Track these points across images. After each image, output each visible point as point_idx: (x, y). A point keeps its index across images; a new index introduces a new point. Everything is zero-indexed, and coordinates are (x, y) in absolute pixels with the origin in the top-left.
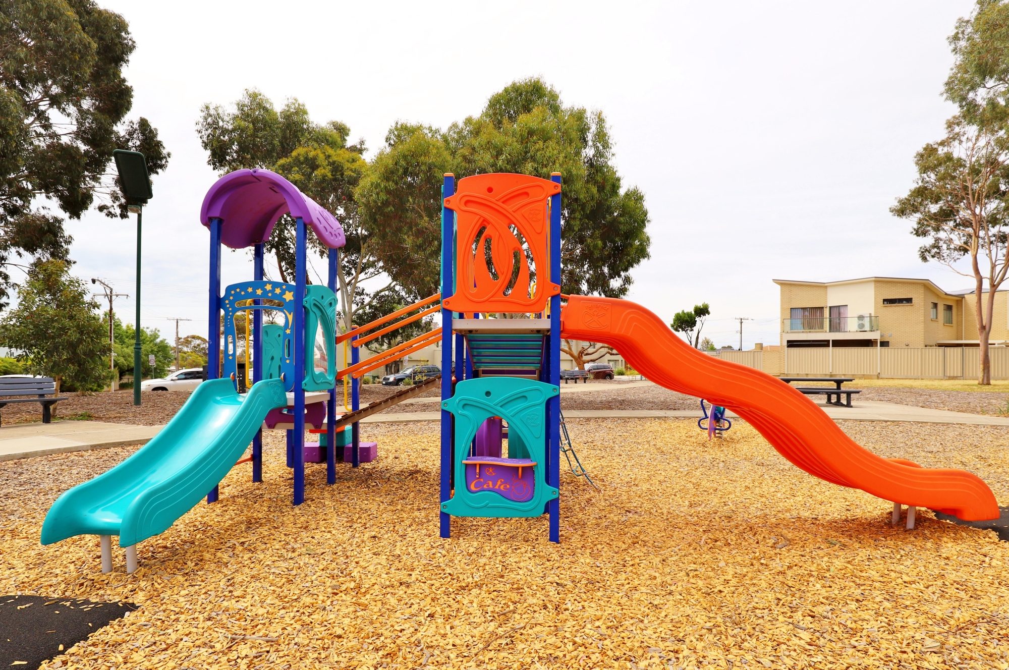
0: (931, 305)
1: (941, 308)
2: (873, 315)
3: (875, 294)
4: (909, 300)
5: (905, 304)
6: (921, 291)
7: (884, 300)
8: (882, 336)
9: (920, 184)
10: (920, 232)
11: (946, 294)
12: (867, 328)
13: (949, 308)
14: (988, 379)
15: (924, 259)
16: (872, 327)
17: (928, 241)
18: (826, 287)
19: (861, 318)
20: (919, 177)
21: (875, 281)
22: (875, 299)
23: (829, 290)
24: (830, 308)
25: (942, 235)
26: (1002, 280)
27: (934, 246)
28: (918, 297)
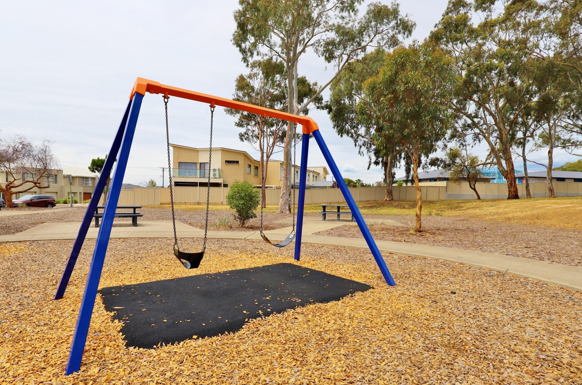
0: (248, 166)
1: (252, 167)
2: (220, 169)
3: (222, 157)
4: (237, 162)
5: (235, 164)
6: (243, 157)
7: (226, 161)
8: (224, 181)
9: (236, 97)
10: (240, 125)
11: (255, 160)
12: (217, 176)
13: (257, 168)
14: (265, 205)
15: (242, 139)
16: (220, 176)
17: (243, 130)
18: (198, 151)
19: (214, 170)
20: (235, 93)
21: (222, 150)
22: (222, 160)
23: (200, 153)
24: (200, 163)
25: (249, 127)
26: (271, 154)
27: (246, 133)
28: (241, 160)
